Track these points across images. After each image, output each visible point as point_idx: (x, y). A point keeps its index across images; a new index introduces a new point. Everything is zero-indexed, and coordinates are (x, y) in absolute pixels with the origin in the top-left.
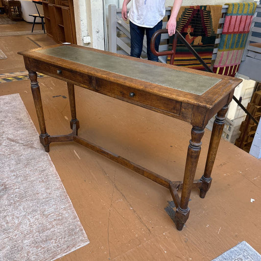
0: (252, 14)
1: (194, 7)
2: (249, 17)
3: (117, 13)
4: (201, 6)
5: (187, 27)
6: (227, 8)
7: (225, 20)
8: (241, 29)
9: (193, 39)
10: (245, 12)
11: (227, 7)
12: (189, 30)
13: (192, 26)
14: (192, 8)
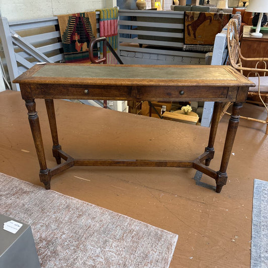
0: (117, 18)
1: (75, 14)
2: (115, 20)
3: (10, 26)
4: (81, 14)
5: (75, 35)
6: (99, 15)
7: (99, 25)
8: (113, 33)
9: (81, 46)
10: (112, 17)
11: (98, 13)
12: (77, 38)
13: (78, 33)
14: (74, 15)
